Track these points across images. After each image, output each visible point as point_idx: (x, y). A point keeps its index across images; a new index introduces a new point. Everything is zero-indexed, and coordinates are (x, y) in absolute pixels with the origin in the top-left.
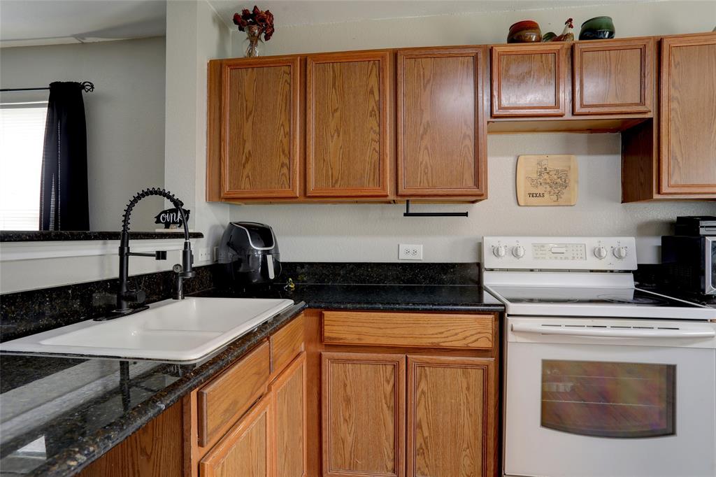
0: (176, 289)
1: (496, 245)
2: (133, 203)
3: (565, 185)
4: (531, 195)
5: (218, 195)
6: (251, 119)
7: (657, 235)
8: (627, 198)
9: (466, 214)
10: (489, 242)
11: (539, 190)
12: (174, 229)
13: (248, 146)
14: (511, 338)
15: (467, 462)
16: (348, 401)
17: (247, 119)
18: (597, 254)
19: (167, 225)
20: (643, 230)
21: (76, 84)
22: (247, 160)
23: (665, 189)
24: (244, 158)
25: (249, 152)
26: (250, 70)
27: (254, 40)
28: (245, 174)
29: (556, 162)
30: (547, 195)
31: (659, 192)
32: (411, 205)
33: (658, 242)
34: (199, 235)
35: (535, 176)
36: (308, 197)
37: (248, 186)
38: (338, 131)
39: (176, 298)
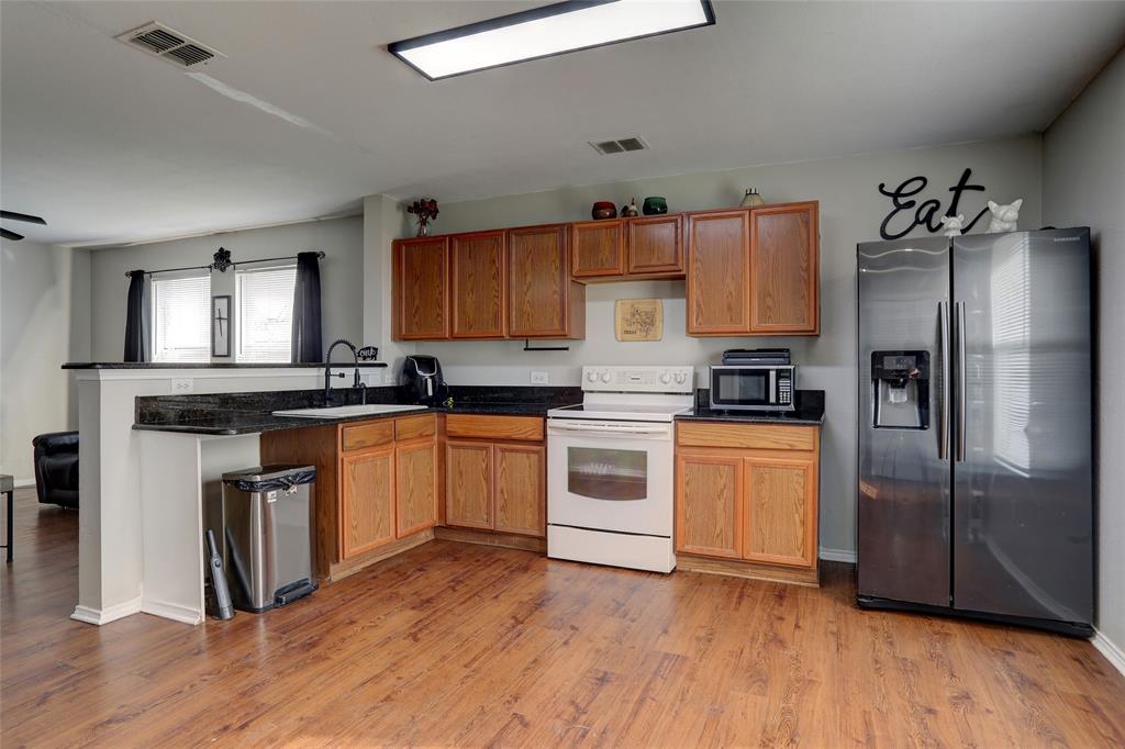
0: (361, 399)
1: (590, 371)
2: (333, 346)
3: (652, 323)
4: (627, 332)
5: (400, 336)
9: (567, 349)
10: (586, 370)
11: (633, 328)
12: (369, 361)
13: (417, 302)
14: (549, 432)
15: (530, 517)
16: (461, 473)
17: (415, 283)
19: (365, 358)
21: (314, 253)
22: (416, 312)
24: (414, 311)
25: (418, 306)
26: (418, 246)
27: (424, 223)
28: (415, 322)
29: (645, 306)
30: (638, 332)
31: (690, 332)
32: (529, 342)
34: (384, 365)
35: (629, 317)
36: (454, 338)
37: (417, 330)
38: (472, 290)
39: (361, 404)
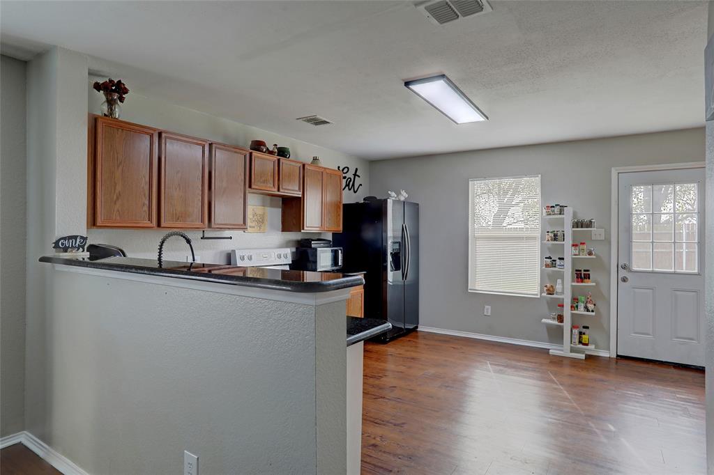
3: (263, 222)
4: (250, 226)
5: (91, 223)
6: (121, 168)
7: (293, 246)
8: (284, 230)
9: (230, 238)
10: (238, 253)
13: (119, 188)
17: (118, 167)
18: (279, 256)
20: (287, 244)
22: (118, 198)
23: (305, 228)
24: (115, 197)
25: (119, 192)
26: (120, 130)
28: (116, 209)
29: (260, 210)
30: (256, 227)
31: (303, 229)
33: (294, 250)
35: (251, 217)
36: (161, 227)
37: (118, 218)
